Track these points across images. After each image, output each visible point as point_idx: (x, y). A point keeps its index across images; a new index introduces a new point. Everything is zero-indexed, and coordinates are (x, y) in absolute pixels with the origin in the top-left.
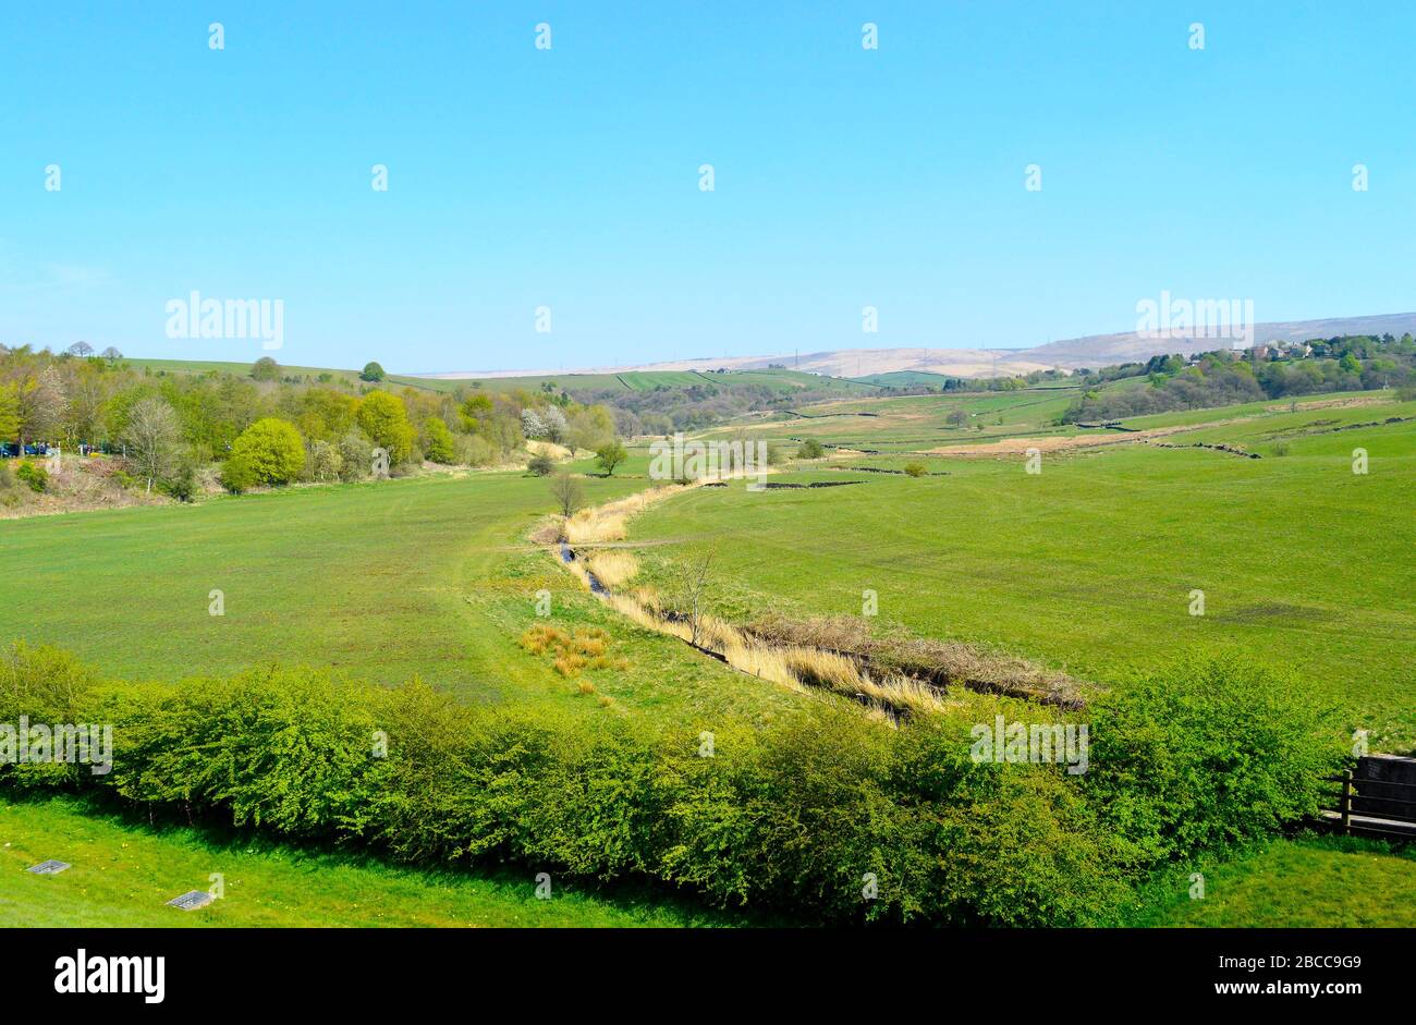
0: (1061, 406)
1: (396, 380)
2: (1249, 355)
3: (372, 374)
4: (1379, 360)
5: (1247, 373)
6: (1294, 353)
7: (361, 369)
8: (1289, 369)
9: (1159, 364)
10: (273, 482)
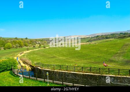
0: (88, 40)
1: (29, 39)
2: (105, 35)
3: (26, 39)
4: (116, 35)
5: (104, 37)
6: (109, 35)
7: (25, 38)
8: (108, 36)
9: (97, 36)
10: (8, 48)
